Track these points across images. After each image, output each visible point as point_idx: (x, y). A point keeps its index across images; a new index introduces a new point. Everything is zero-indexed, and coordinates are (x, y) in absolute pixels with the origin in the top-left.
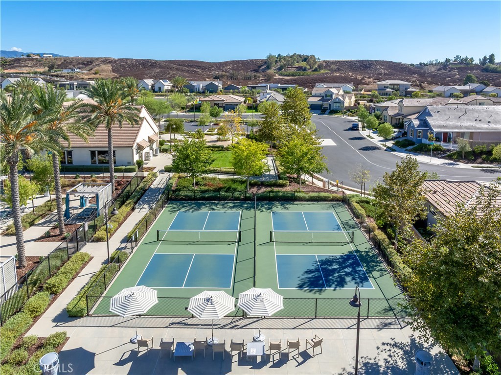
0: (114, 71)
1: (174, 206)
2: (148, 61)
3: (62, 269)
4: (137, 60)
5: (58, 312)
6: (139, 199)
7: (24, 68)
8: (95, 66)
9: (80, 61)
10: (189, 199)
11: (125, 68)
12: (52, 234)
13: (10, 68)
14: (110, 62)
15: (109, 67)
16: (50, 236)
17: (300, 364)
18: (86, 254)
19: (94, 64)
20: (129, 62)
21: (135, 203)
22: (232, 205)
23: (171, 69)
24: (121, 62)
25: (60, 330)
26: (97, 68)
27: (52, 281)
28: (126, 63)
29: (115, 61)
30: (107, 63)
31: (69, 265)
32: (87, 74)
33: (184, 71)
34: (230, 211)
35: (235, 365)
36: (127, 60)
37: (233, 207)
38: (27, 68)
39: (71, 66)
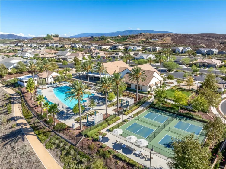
0: (171, 40)
1: (151, 110)
2: (187, 35)
3: (112, 120)
4: (183, 35)
5: (108, 129)
6: (142, 105)
7: (139, 39)
8: (164, 38)
9: (159, 35)
10: (156, 108)
11: (176, 39)
12: (116, 109)
13: (134, 39)
14: (170, 36)
15: (170, 38)
16: (115, 110)
17: (146, 160)
18: (119, 118)
19: (164, 37)
20: (179, 35)
21: (140, 106)
22: (168, 114)
23: (198, 38)
24: (175, 36)
25: (106, 132)
26: (165, 38)
27: (109, 122)
28: (178, 36)
29: (173, 35)
30: (169, 36)
31: (114, 119)
32: (160, 41)
33: (205, 39)
34: (166, 116)
35: (132, 154)
36: (178, 34)
37: (168, 115)
38: (140, 39)
39: (155, 38)
